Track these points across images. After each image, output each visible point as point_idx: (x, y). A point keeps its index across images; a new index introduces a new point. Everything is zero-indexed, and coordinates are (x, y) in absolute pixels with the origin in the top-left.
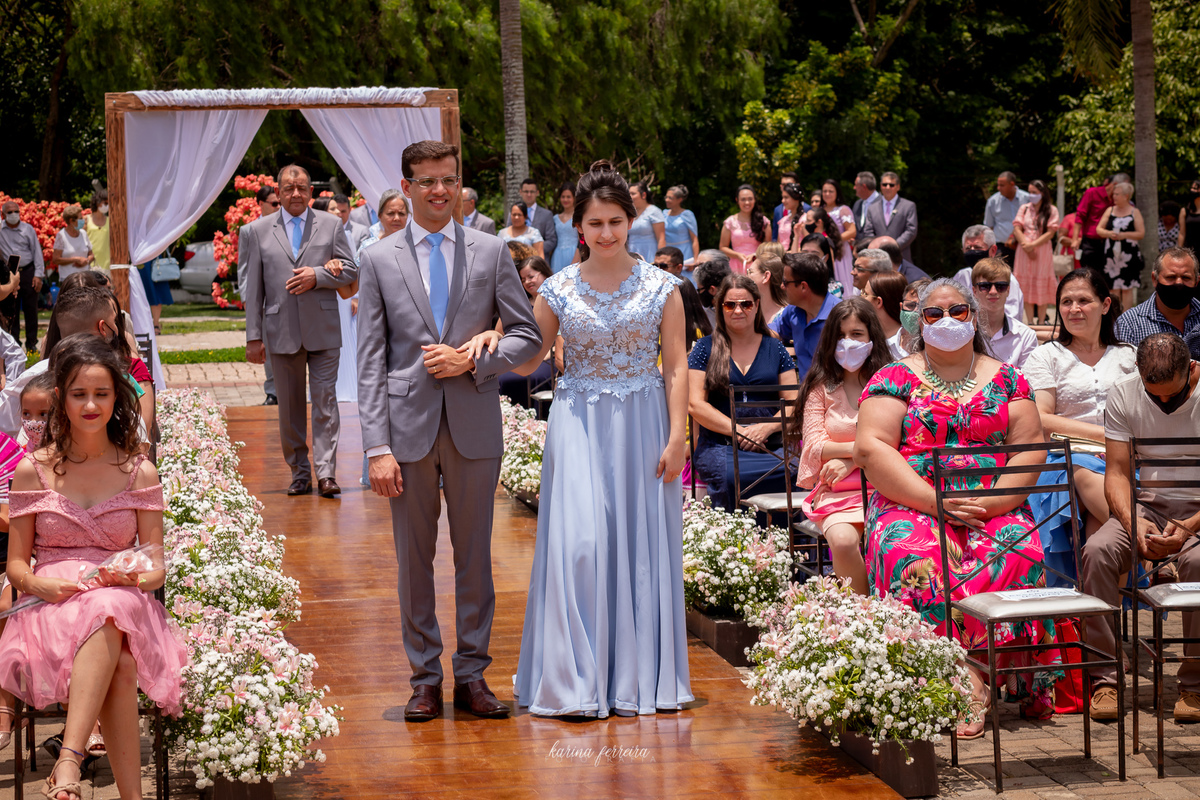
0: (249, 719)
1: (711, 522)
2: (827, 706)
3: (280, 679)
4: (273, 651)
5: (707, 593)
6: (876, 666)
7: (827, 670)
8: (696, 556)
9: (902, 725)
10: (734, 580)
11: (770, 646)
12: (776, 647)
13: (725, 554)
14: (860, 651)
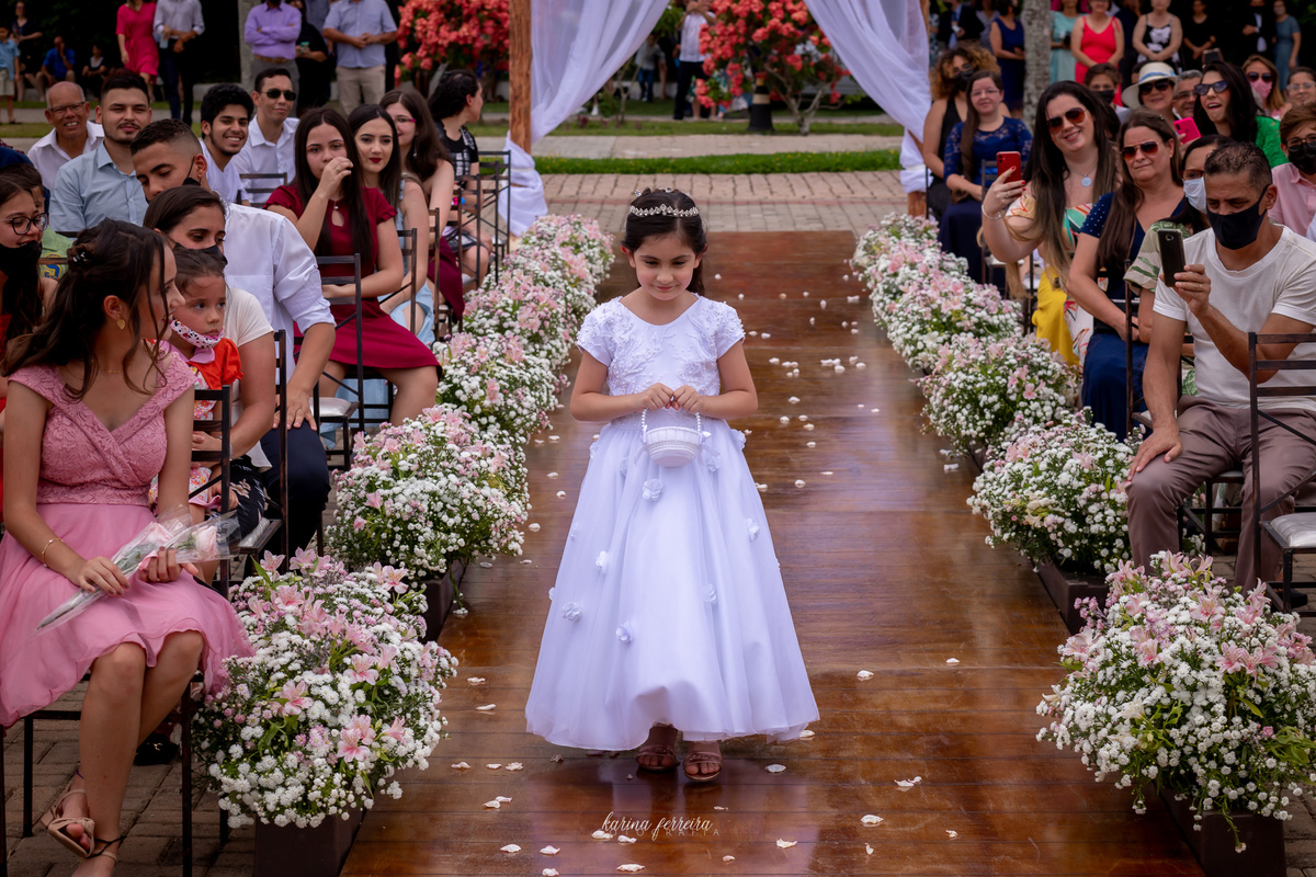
0: (300, 739)
1: (1078, 447)
2: (1124, 759)
3: (360, 679)
4: (363, 634)
5: (1060, 543)
6: (1205, 703)
7: (1134, 706)
8: (1048, 494)
9: (1233, 794)
10: (1094, 529)
11: (1077, 654)
12: (1085, 656)
13: (1086, 493)
14: (1183, 681)
